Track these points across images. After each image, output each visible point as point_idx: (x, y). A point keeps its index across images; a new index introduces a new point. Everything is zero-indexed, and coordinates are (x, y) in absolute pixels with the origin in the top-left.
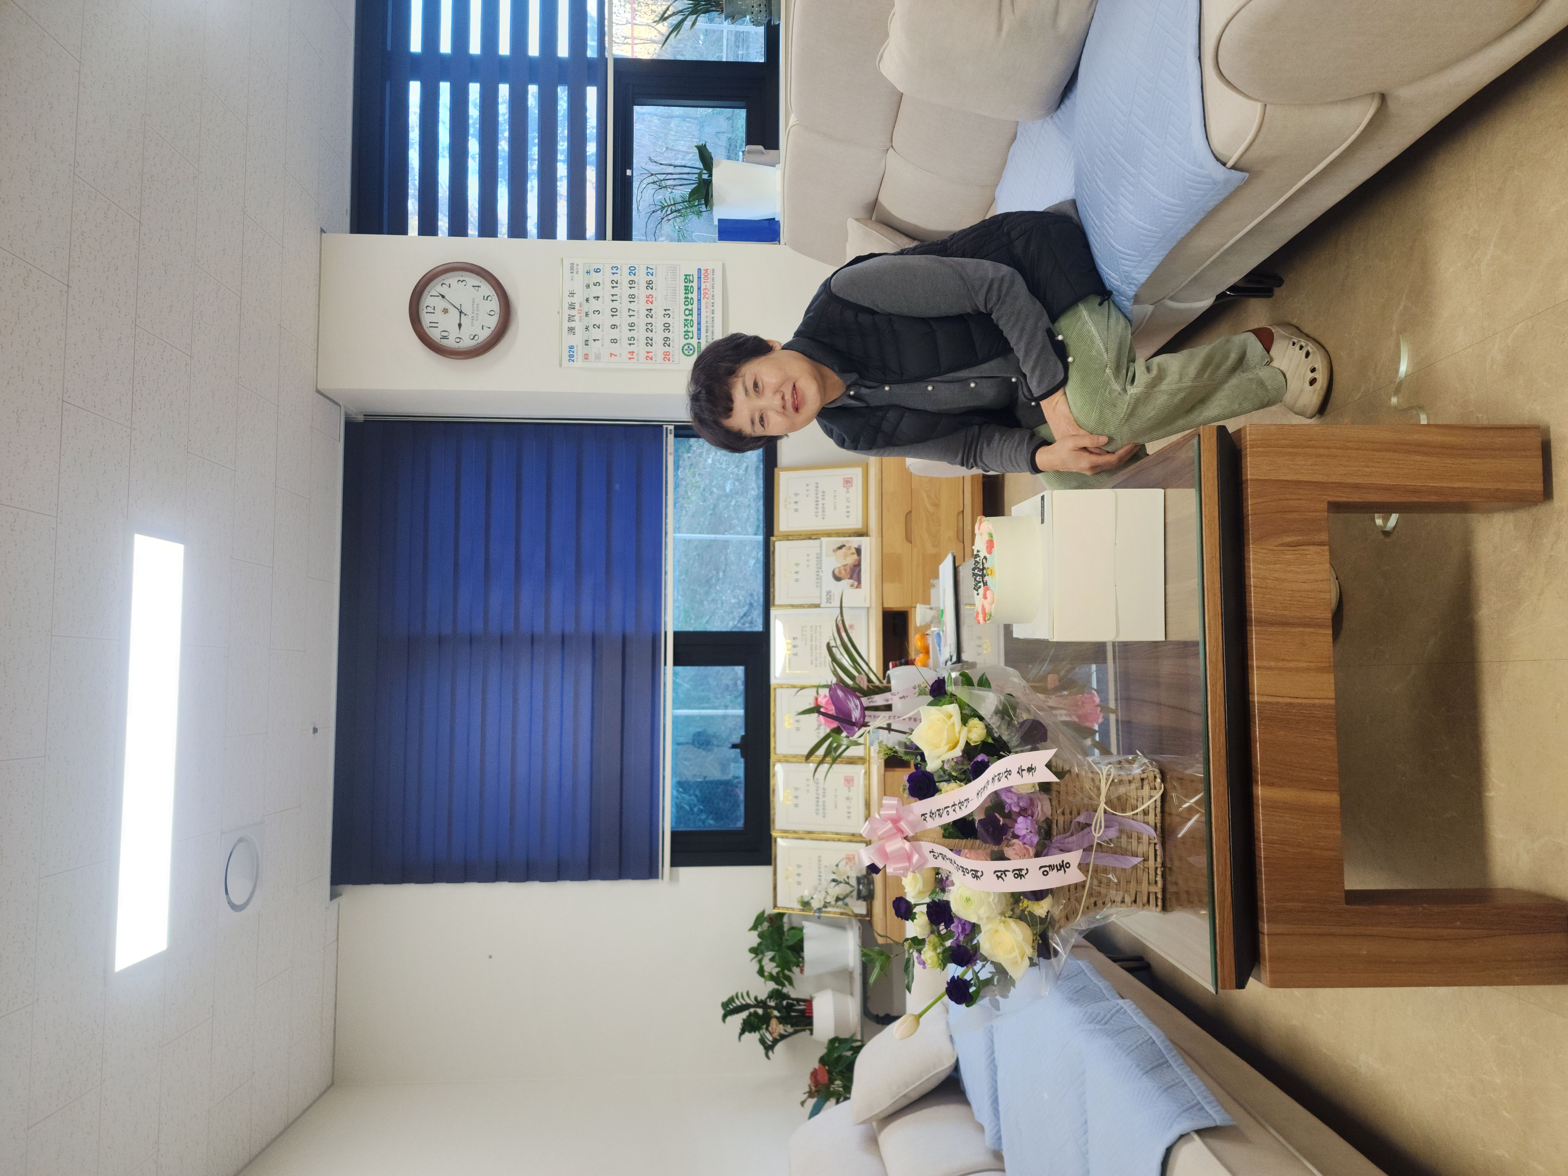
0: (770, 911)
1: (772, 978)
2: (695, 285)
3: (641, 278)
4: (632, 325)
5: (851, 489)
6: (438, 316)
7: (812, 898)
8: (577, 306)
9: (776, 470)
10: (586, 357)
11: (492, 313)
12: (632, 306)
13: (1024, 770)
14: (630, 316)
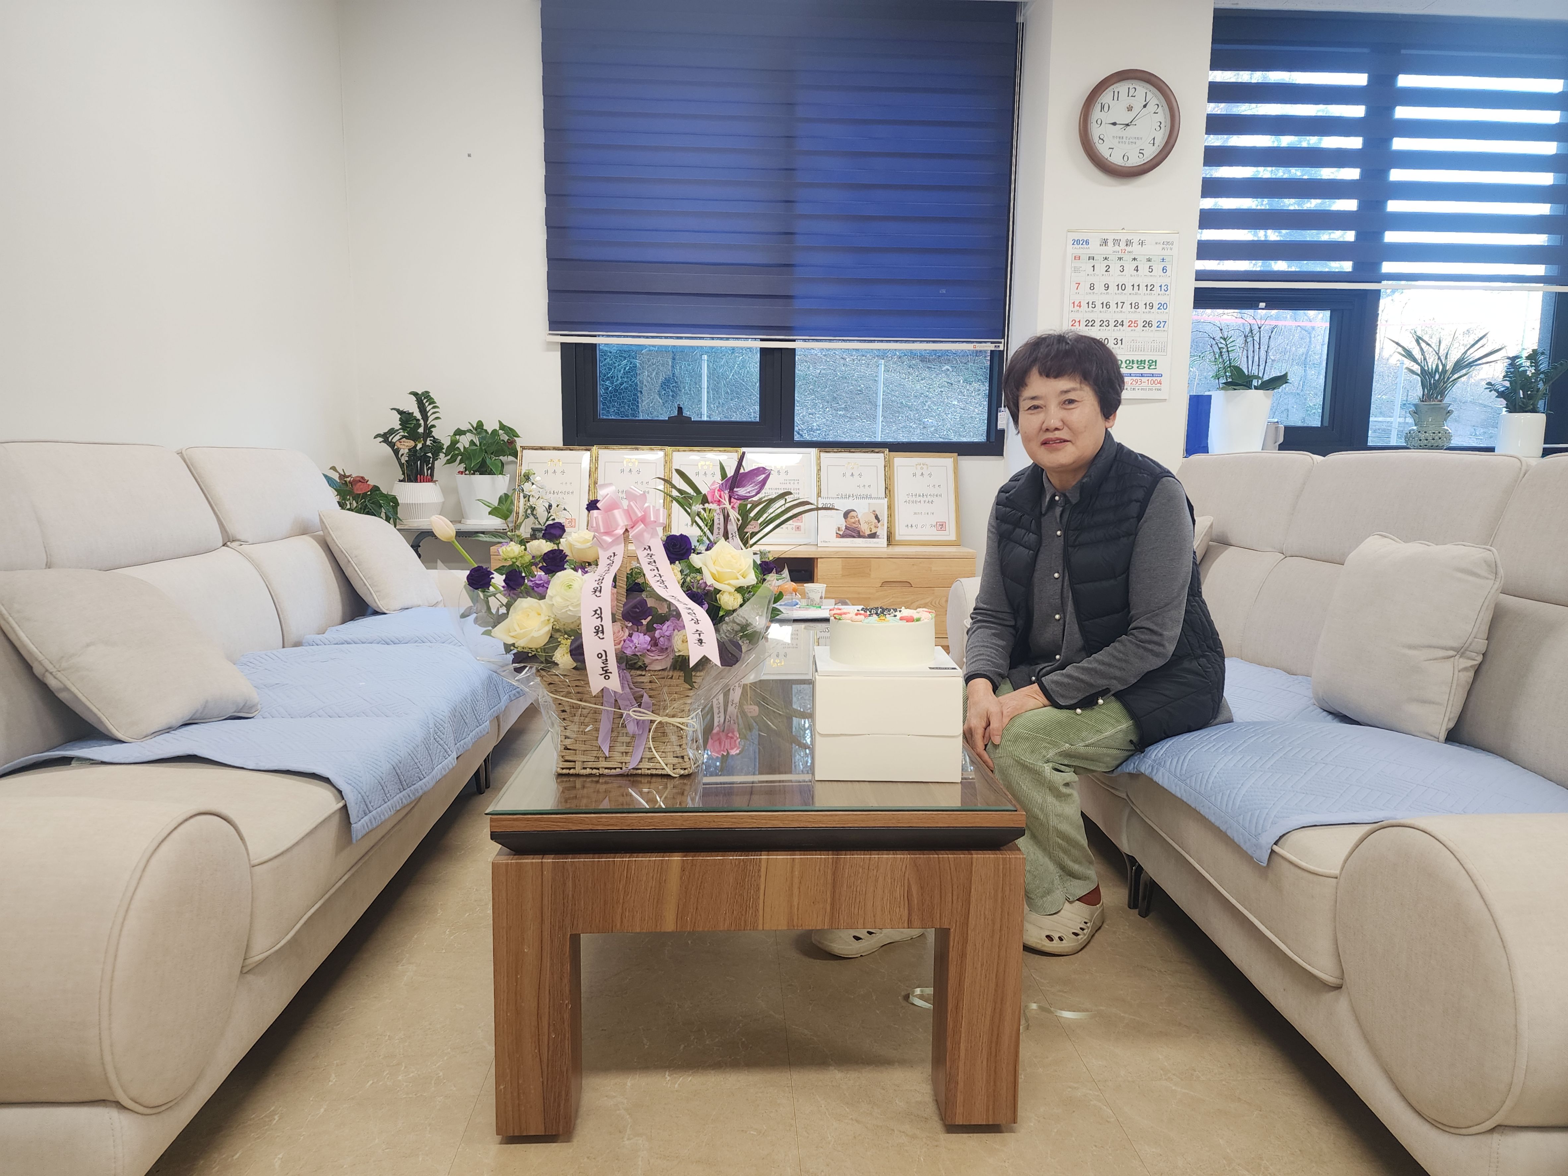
0: (519, 443)
1: (454, 443)
2: (1146, 371)
3: (1154, 316)
4: (1108, 305)
5: (934, 529)
6: (1124, 101)
7: (533, 484)
8: (1129, 249)
9: (956, 454)
10: (1077, 258)
11: (1126, 158)
12: (1127, 306)
13: (700, 636)
14: (1117, 304)
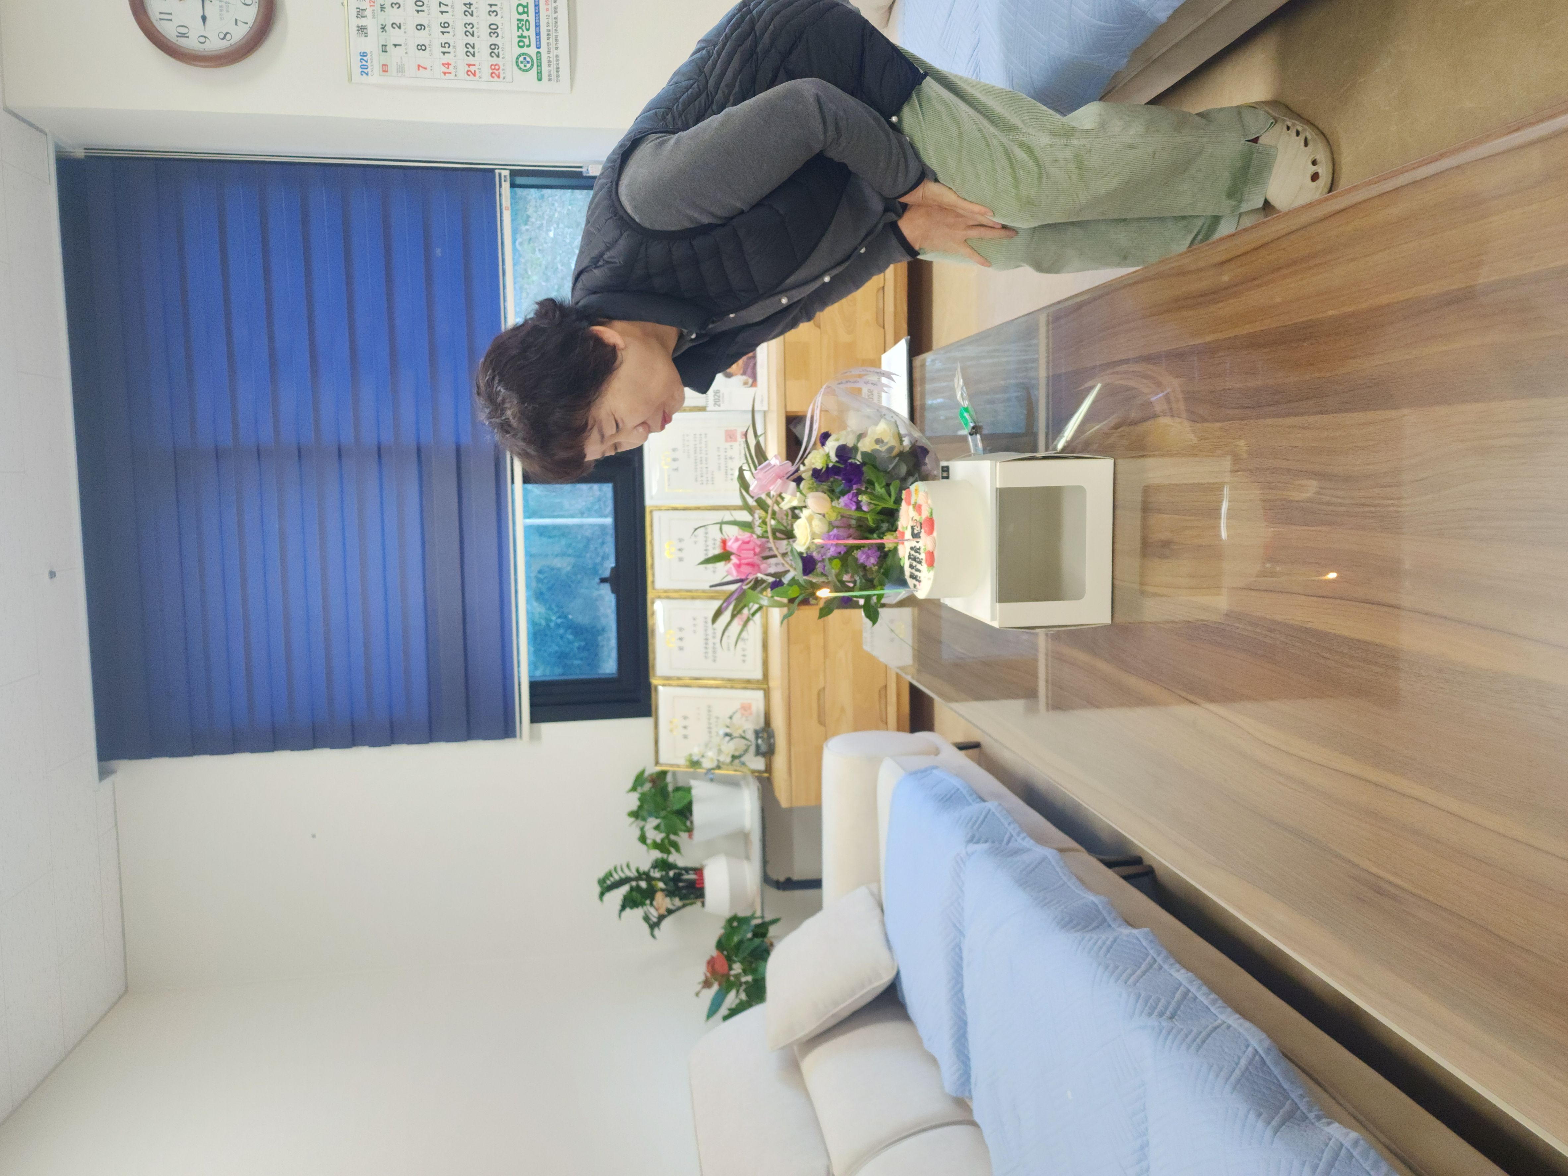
0: (652, 769)
1: (657, 846)
4: (445, 25)
6: (172, 4)
7: (703, 756)
10: (385, 69)
11: (248, 2)
14: (442, 12)
